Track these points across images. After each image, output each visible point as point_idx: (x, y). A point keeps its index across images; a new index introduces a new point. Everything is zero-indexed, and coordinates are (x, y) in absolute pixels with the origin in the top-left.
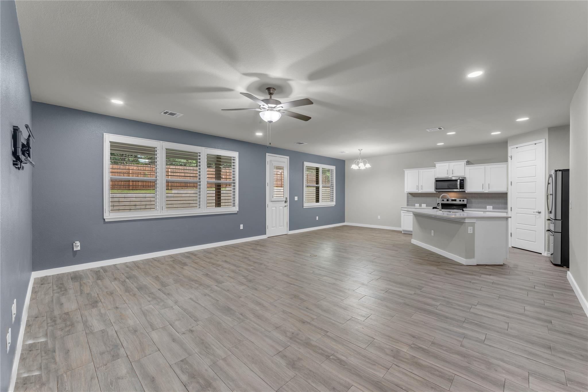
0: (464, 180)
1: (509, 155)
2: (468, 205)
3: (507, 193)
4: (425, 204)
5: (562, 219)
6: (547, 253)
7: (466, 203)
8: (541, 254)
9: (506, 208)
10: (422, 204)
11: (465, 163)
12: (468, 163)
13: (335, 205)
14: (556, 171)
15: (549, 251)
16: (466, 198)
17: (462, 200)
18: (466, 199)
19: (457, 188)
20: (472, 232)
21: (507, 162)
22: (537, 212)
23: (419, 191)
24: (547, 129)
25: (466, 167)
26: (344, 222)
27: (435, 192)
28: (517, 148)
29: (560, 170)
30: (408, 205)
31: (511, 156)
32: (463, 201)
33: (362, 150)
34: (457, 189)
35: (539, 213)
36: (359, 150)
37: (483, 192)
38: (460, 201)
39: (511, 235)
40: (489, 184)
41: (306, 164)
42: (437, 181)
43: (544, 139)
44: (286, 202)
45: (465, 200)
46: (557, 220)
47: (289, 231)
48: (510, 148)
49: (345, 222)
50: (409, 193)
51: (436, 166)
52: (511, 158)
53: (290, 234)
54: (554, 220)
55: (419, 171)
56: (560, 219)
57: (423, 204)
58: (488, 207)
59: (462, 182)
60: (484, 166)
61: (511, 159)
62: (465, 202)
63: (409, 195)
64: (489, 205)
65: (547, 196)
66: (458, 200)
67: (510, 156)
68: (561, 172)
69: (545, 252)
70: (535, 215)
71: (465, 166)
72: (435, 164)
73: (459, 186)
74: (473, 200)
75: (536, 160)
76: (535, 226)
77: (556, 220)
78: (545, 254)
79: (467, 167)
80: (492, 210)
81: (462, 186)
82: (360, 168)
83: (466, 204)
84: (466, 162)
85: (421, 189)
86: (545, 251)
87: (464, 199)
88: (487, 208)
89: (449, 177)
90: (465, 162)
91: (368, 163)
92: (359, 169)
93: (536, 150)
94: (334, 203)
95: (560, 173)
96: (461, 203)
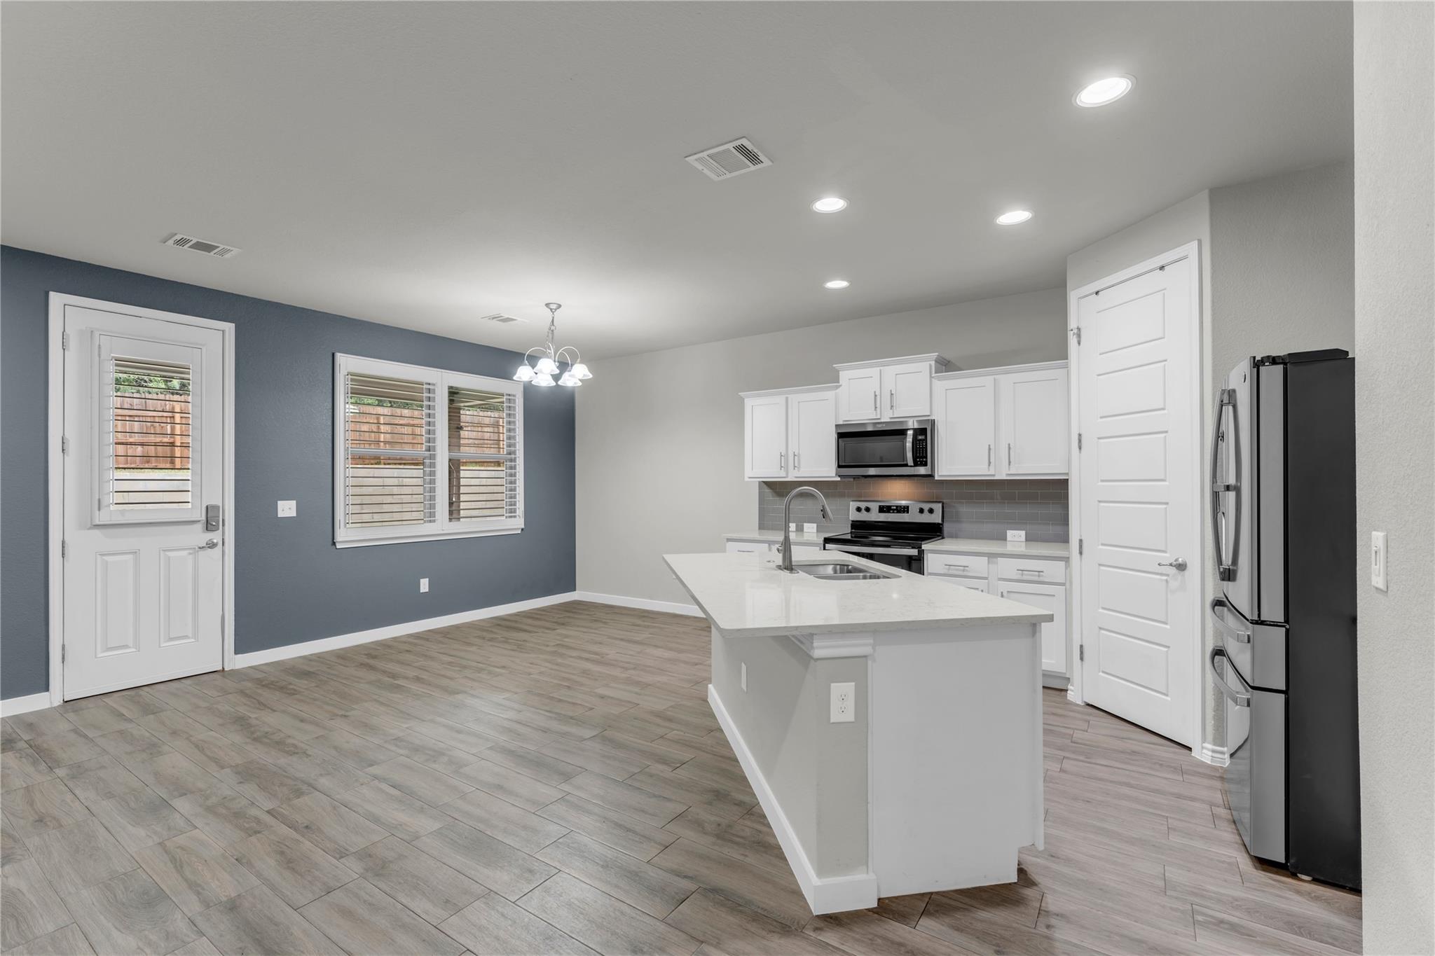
0: (926, 429)
1: (1072, 324)
2: (947, 528)
3: (1068, 480)
4: (815, 525)
5: (1287, 621)
6: (1214, 751)
7: (940, 522)
8: (1190, 749)
9: (1065, 539)
10: (806, 525)
11: (930, 366)
12: (945, 365)
13: (522, 530)
14: (1257, 364)
15: (1220, 739)
16: (939, 502)
17: (926, 507)
18: (940, 505)
19: (905, 463)
20: (849, 716)
21: (1067, 359)
22: (1171, 565)
23: (787, 474)
24: (1206, 193)
25: (935, 382)
26: (572, 587)
27: (839, 479)
28: (1097, 293)
29: (1274, 361)
30: (762, 527)
31: (1079, 329)
32: (931, 511)
33: (559, 306)
34: (906, 465)
35: (1181, 567)
36: (547, 305)
37: (992, 478)
38: (921, 511)
39: (1082, 653)
40: (1009, 445)
41: (348, 364)
42: (846, 435)
43: (1196, 242)
44: (209, 525)
45: (938, 507)
46: (1262, 623)
47: (236, 653)
48: (1073, 296)
49: (575, 590)
50: (764, 482)
51: (841, 382)
52: (1079, 336)
53: (238, 667)
54: (1253, 622)
55: (787, 398)
56: (1280, 618)
57: (809, 522)
58: (1011, 534)
59: (923, 440)
60: (993, 376)
61: (1079, 344)
62: (936, 518)
63: (767, 490)
64: (1017, 524)
65: (1216, 496)
66: (914, 508)
67: (1076, 331)
68: (1281, 367)
69: (1206, 745)
70: (1165, 578)
71: (931, 377)
72: (838, 372)
73: (909, 455)
74: (964, 509)
75: (1164, 338)
76: (1166, 623)
77: (1259, 622)
78: (1205, 753)
79: (939, 379)
80: (1022, 548)
81: (922, 454)
82: (560, 383)
83: (939, 524)
84: (936, 361)
85: (795, 467)
86: (1204, 740)
87: (934, 506)
88: (1009, 538)
89: (882, 421)
90: (933, 363)
91: (581, 363)
92: (557, 385)
93: (1164, 294)
94: (516, 524)
95: (1273, 376)
96: (926, 518)
